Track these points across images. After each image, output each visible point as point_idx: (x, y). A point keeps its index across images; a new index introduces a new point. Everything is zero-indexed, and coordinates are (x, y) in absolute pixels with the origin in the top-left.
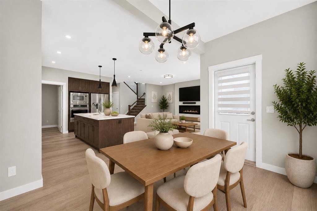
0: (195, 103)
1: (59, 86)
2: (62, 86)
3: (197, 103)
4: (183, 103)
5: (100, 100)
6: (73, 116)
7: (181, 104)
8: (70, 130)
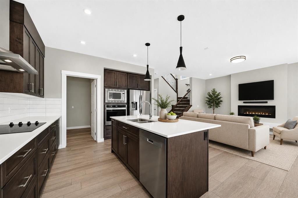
0: (266, 102)
1: (93, 80)
2: (95, 80)
3: (270, 103)
4: (244, 102)
5: (141, 98)
6: (109, 119)
7: (241, 103)
8: (106, 138)
